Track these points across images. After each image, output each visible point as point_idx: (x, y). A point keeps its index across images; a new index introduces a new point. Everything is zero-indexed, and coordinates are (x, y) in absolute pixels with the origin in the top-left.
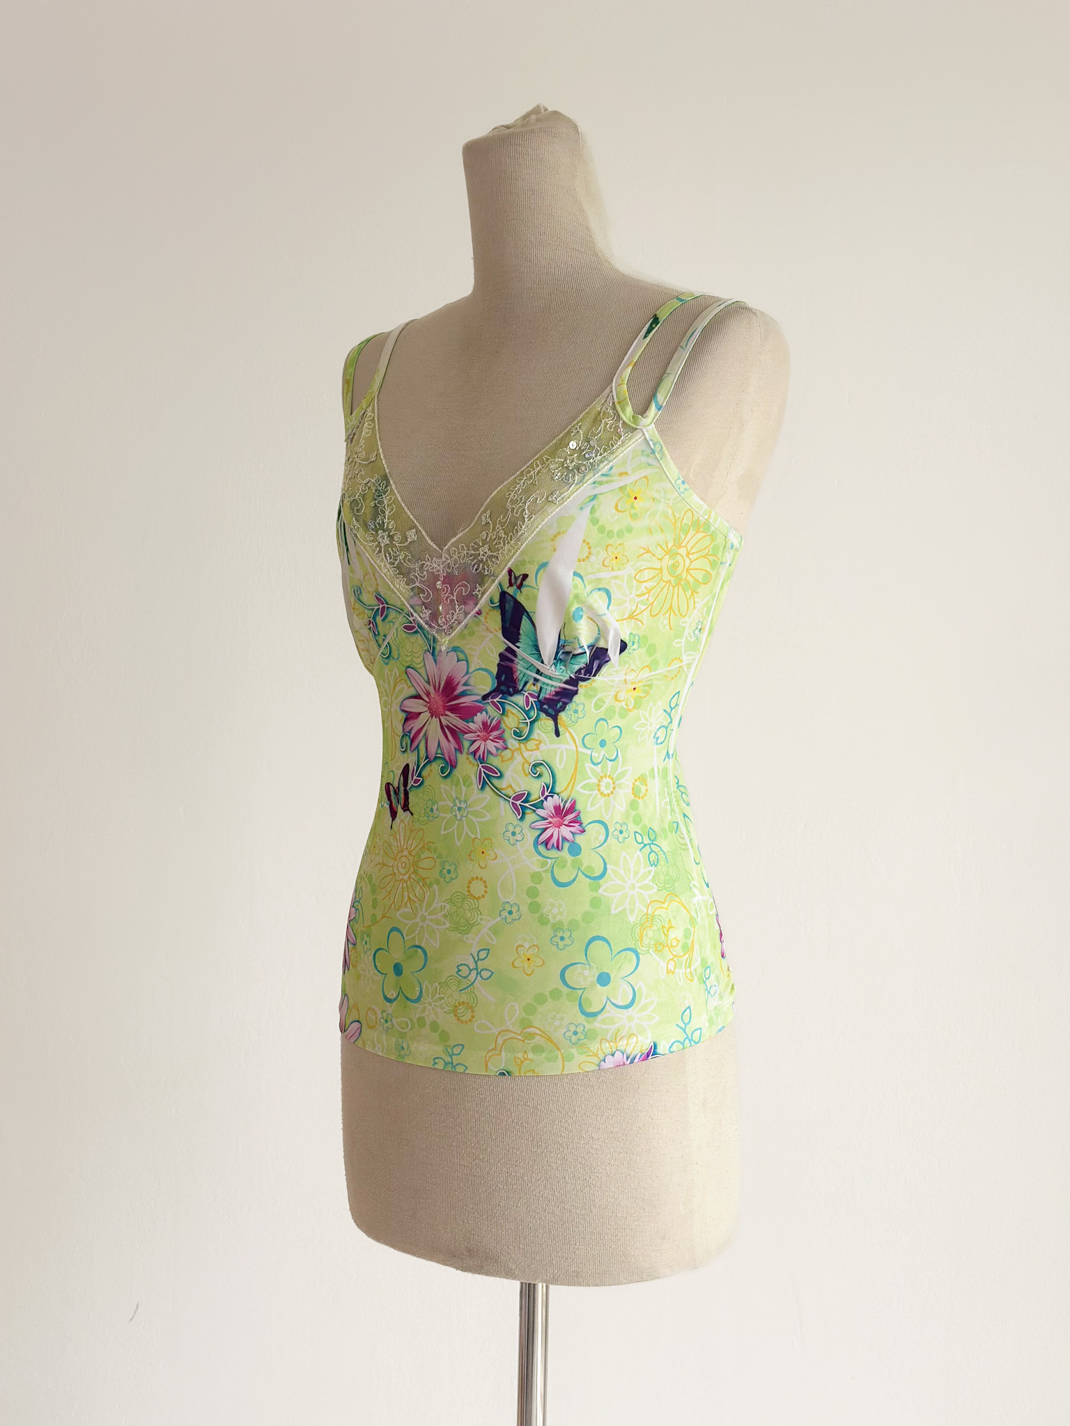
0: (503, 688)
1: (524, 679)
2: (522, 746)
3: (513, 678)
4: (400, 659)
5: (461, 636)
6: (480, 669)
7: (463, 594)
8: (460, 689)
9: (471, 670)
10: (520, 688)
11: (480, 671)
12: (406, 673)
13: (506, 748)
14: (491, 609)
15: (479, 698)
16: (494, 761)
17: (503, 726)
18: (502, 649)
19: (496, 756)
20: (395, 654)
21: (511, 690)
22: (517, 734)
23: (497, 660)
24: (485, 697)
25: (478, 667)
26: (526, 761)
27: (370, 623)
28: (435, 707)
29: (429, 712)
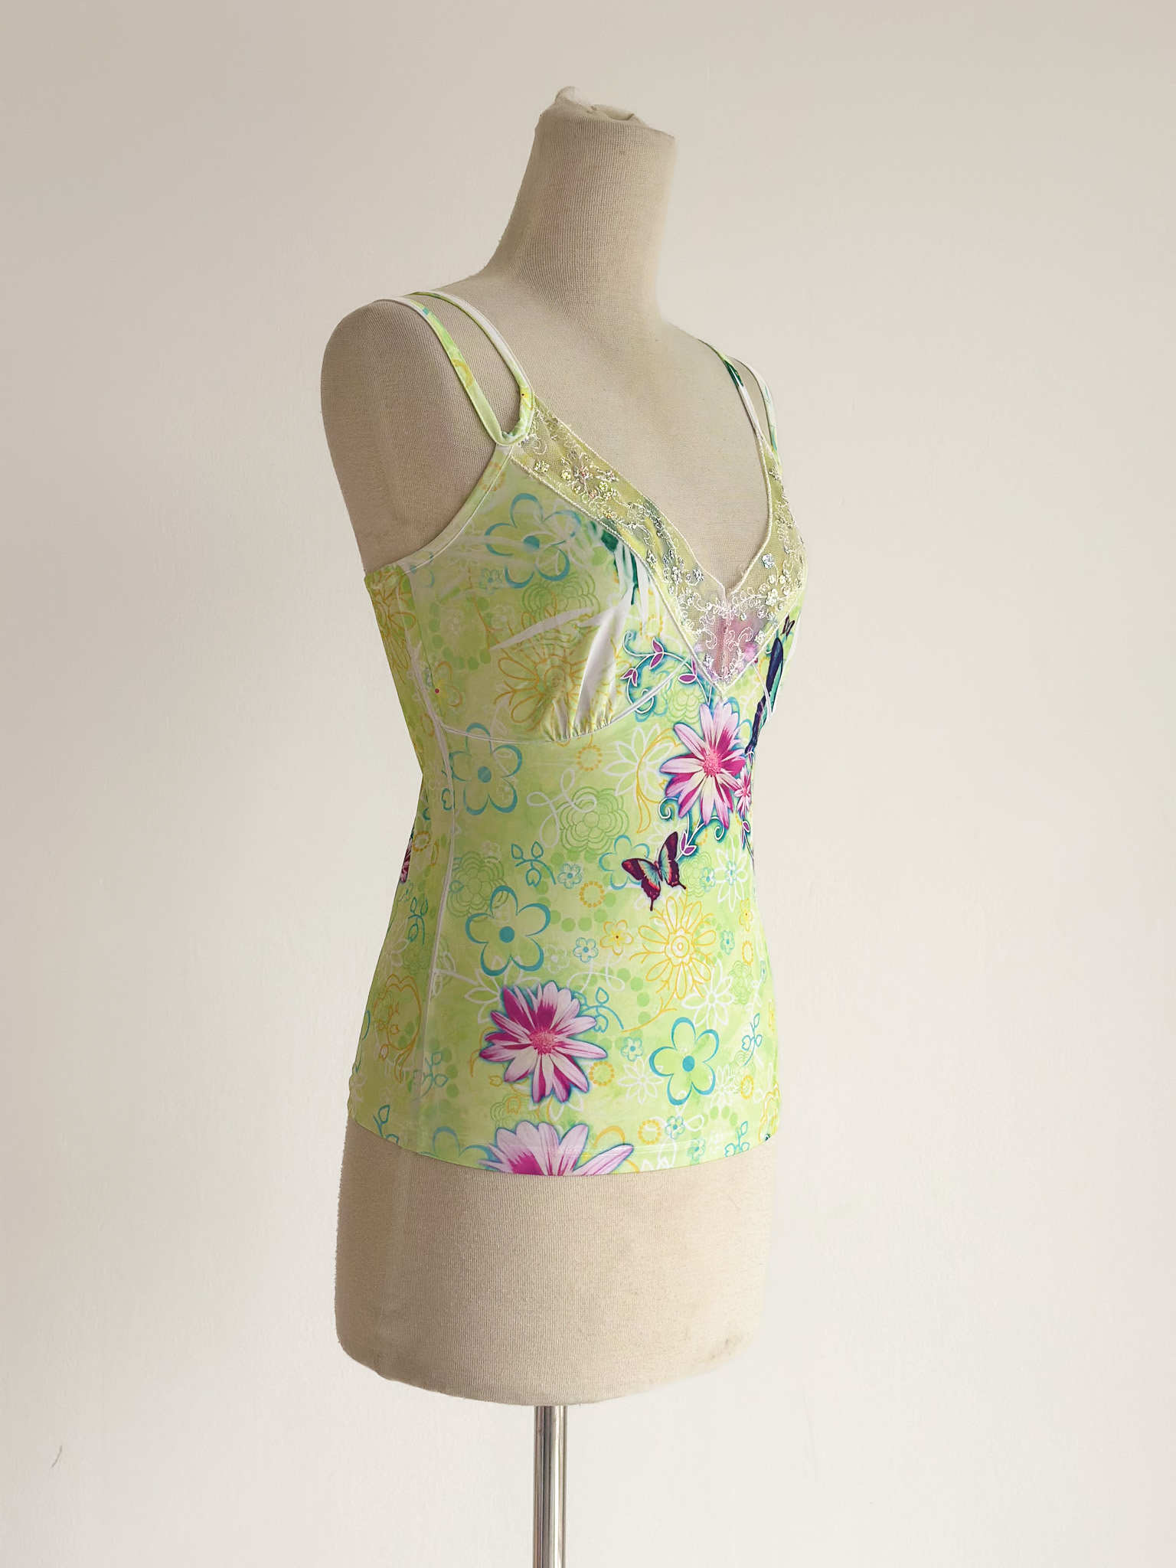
0: (754, 739)
4: (668, 714)
5: (738, 686)
8: (733, 743)
9: (740, 723)
11: (746, 723)
12: (674, 730)
14: (765, 656)
15: (743, 751)
16: (748, 817)
18: (760, 698)
19: (749, 811)
20: (660, 709)
23: (756, 710)
24: (746, 750)
25: (746, 719)
27: (630, 673)
28: (710, 765)
29: (703, 771)
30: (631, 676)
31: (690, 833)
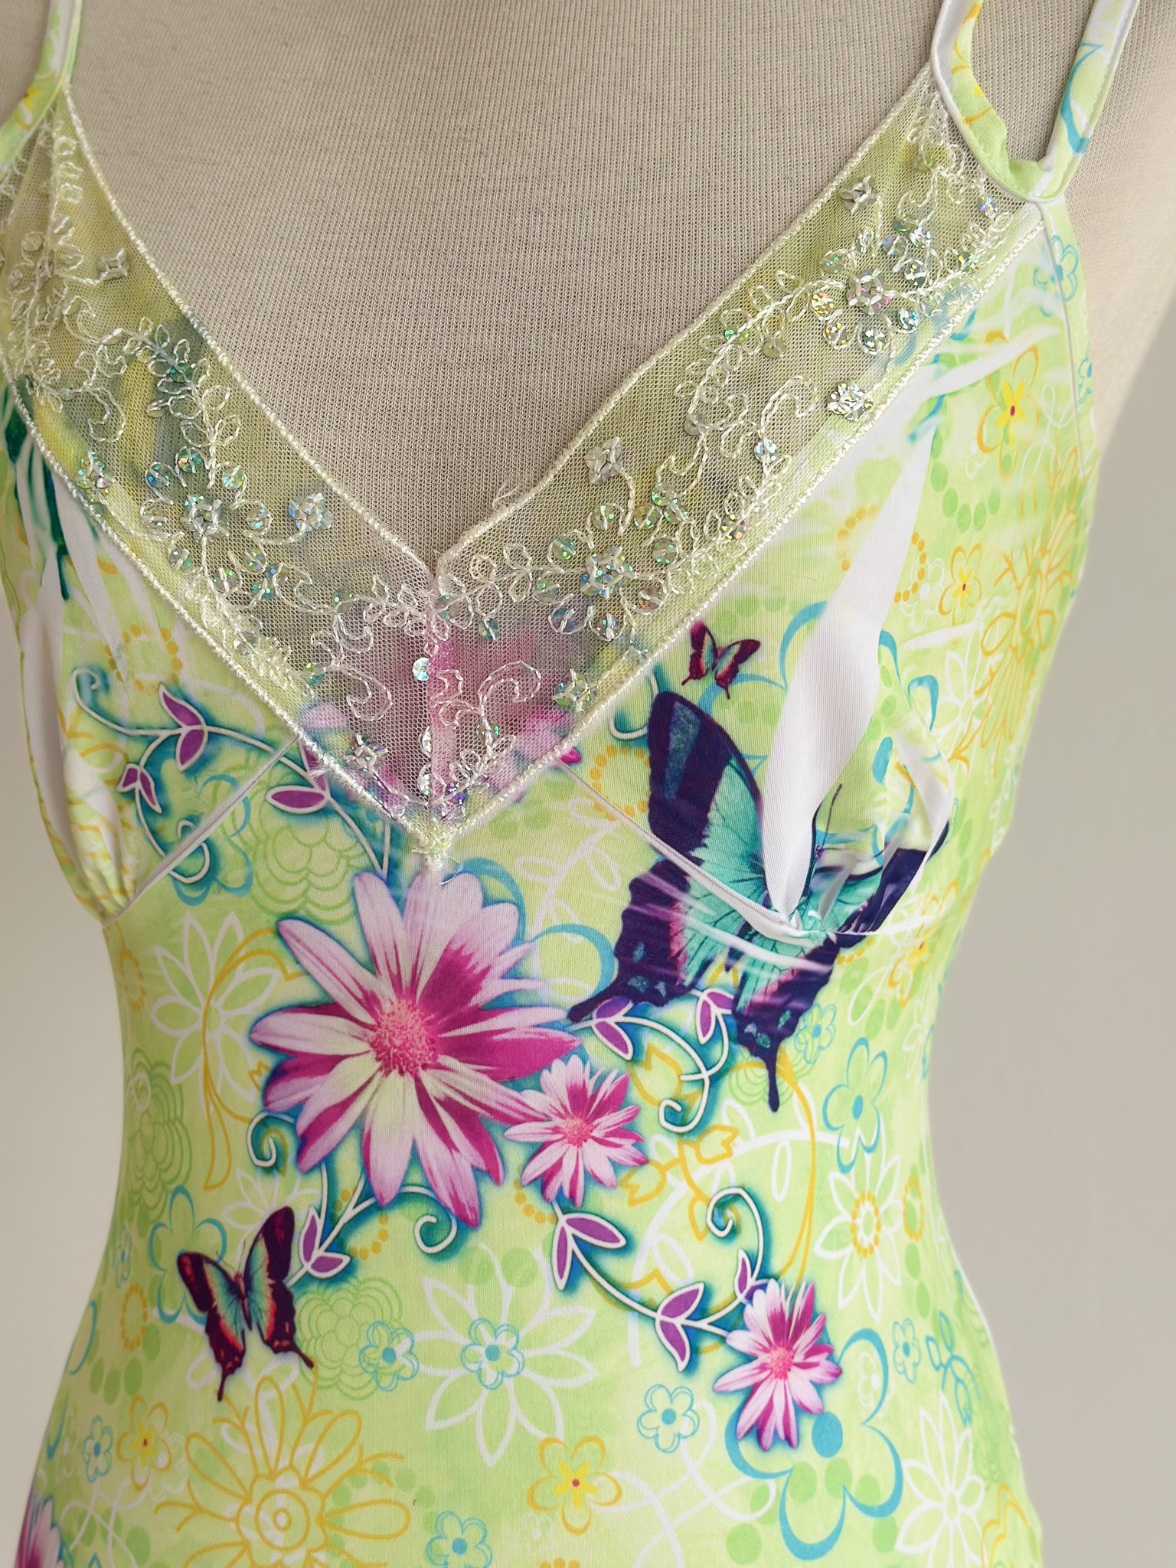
0: (637, 983)
1: (702, 955)
2: (689, 1151)
3: (670, 951)
4: (255, 890)
5: (500, 827)
6: (564, 928)
7: (516, 700)
8: (492, 989)
9: (531, 931)
10: (688, 980)
11: (564, 934)
12: (279, 934)
13: (643, 1162)
14: (618, 745)
15: (560, 1015)
16: (606, 1204)
17: (634, 1094)
18: (641, 865)
19: (613, 1187)
20: (232, 873)
21: (661, 987)
22: (676, 1117)
23: (623, 900)
24: (578, 1013)
25: (557, 922)
26: (699, 1194)
27: (131, 776)
28: (398, 1043)
29: (373, 1055)
30: (138, 785)
31: (331, 1220)
